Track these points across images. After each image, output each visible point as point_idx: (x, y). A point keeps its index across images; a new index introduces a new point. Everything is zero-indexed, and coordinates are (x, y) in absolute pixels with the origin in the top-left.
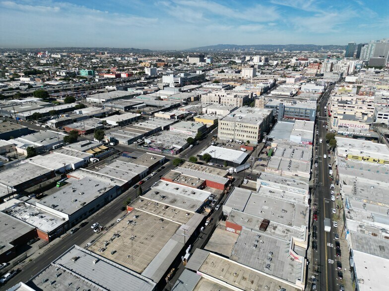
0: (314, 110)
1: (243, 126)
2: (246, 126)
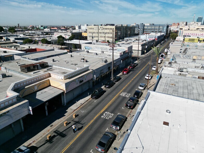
0: (165, 26)
1: (103, 28)
2: (106, 28)
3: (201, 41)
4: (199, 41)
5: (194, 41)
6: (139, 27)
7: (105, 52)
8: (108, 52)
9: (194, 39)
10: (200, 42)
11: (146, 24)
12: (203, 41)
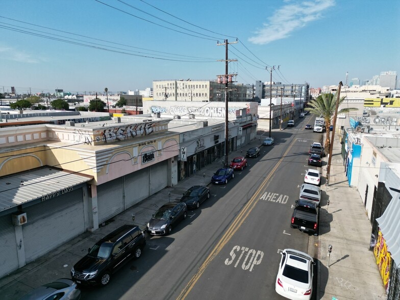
1: (186, 86)
2: (192, 86)
3: (387, 104)
4: (382, 103)
5: (373, 104)
6: (255, 88)
7: (199, 116)
8: (203, 116)
9: (373, 101)
10: (384, 106)
11: (266, 83)
12: (390, 104)
